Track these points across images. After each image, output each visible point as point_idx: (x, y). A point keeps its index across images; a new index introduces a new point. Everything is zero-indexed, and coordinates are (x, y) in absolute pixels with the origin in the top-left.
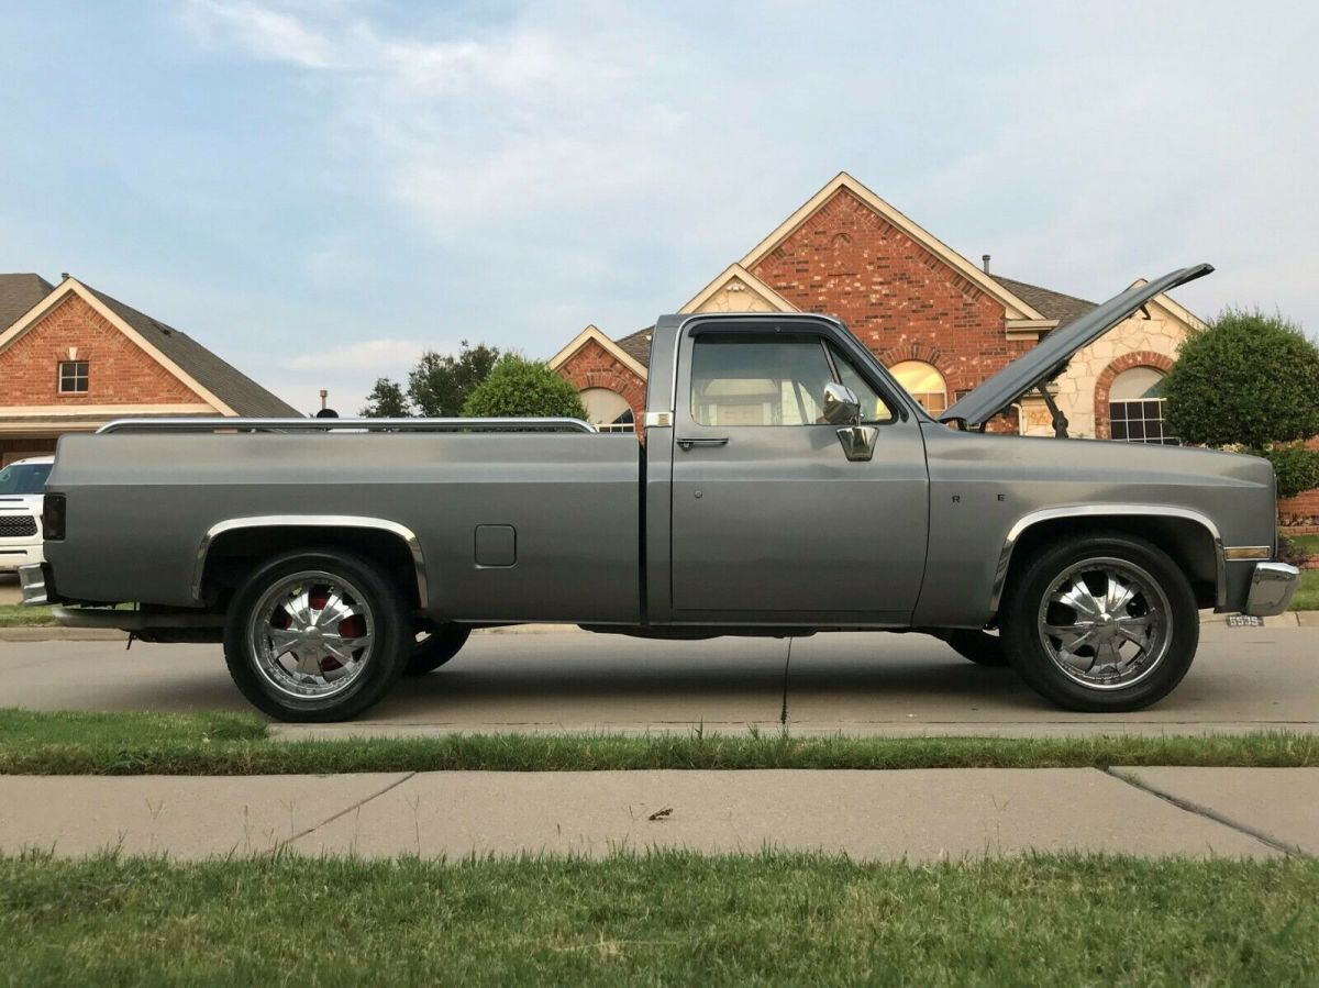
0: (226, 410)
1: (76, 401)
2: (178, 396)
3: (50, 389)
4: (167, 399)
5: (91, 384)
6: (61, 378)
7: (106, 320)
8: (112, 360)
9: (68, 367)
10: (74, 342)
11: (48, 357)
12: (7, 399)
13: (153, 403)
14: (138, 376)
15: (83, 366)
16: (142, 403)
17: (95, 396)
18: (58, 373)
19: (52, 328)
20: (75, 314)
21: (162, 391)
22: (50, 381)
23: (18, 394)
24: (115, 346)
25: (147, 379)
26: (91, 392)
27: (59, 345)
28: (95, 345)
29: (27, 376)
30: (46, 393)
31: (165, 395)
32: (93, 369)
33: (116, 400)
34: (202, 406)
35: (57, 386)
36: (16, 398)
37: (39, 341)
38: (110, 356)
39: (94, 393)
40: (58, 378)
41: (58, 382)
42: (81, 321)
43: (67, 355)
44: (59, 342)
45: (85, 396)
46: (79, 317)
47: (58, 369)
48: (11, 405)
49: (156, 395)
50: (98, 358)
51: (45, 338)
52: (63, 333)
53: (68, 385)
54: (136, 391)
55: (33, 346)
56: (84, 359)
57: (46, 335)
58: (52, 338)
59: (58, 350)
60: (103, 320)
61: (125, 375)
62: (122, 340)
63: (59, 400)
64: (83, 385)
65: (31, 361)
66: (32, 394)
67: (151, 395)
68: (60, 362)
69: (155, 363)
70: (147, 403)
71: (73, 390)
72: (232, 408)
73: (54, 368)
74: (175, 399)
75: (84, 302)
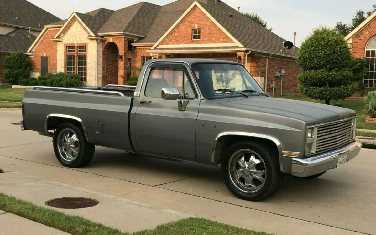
0: (241, 46)
1: (197, 42)
2: (226, 40)
3: (190, 39)
4: (223, 41)
5: (201, 36)
6: (193, 35)
7: (206, 15)
8: (207, 28)
9: (195, 31)
10: (196, 22)
11: (189, 28)
12: (178, 42)
13: (218, 43)
14: (215, 33)
15: (199, 30)
16: (215, 43)
17: (202, 41)
18: (192, 33)
19: (191, 18)
20: (196, 13)
21: (222, 39)
22: (190, 36)
23: (181, 40)
24: (208, 24)
25: (217, 34)
26: (201, 39)
27: (192, 24)
28: (202, 23)
29: (184, 35)
30: (188, 40)
31: (222, 40)
32: (202, 31)
33: (208, 42)
34: (234, 44)
35: (192, 37)
36: (181, 42)
37: (187, 23)
38: (206, 27)
39: (202, 40)
40: (192, 35)
41: (192, 36)
42: (198, 15)
43: (194, 27)
44: (192, 23)
45: (199, 41)
46: (198, 14)
47: (192, 32)
48: (179, 44)
49: (220, 40)
50: (204, 27)
51: (189, 21)
52: (193, 20)
53: (195, 37)
54: (214, 39)
55: (185, 24)
56: (199, 28)
57: (189, 20)
58: (190, 21)
59: (192, 25)
60: (205, 15)
61: (211, 33)
62: (210, 21)
63: (192, 42)
64: (199, 37)
65: (185, 29)
66: (185, 40)
67: (218, 40)
68: (193, 30)
69: (219, 29)
70: (217, 43)
71: (196, 39)
72: (242, 45)
73: (191, 32)
74: (226, 41)
75: (200, 9)
